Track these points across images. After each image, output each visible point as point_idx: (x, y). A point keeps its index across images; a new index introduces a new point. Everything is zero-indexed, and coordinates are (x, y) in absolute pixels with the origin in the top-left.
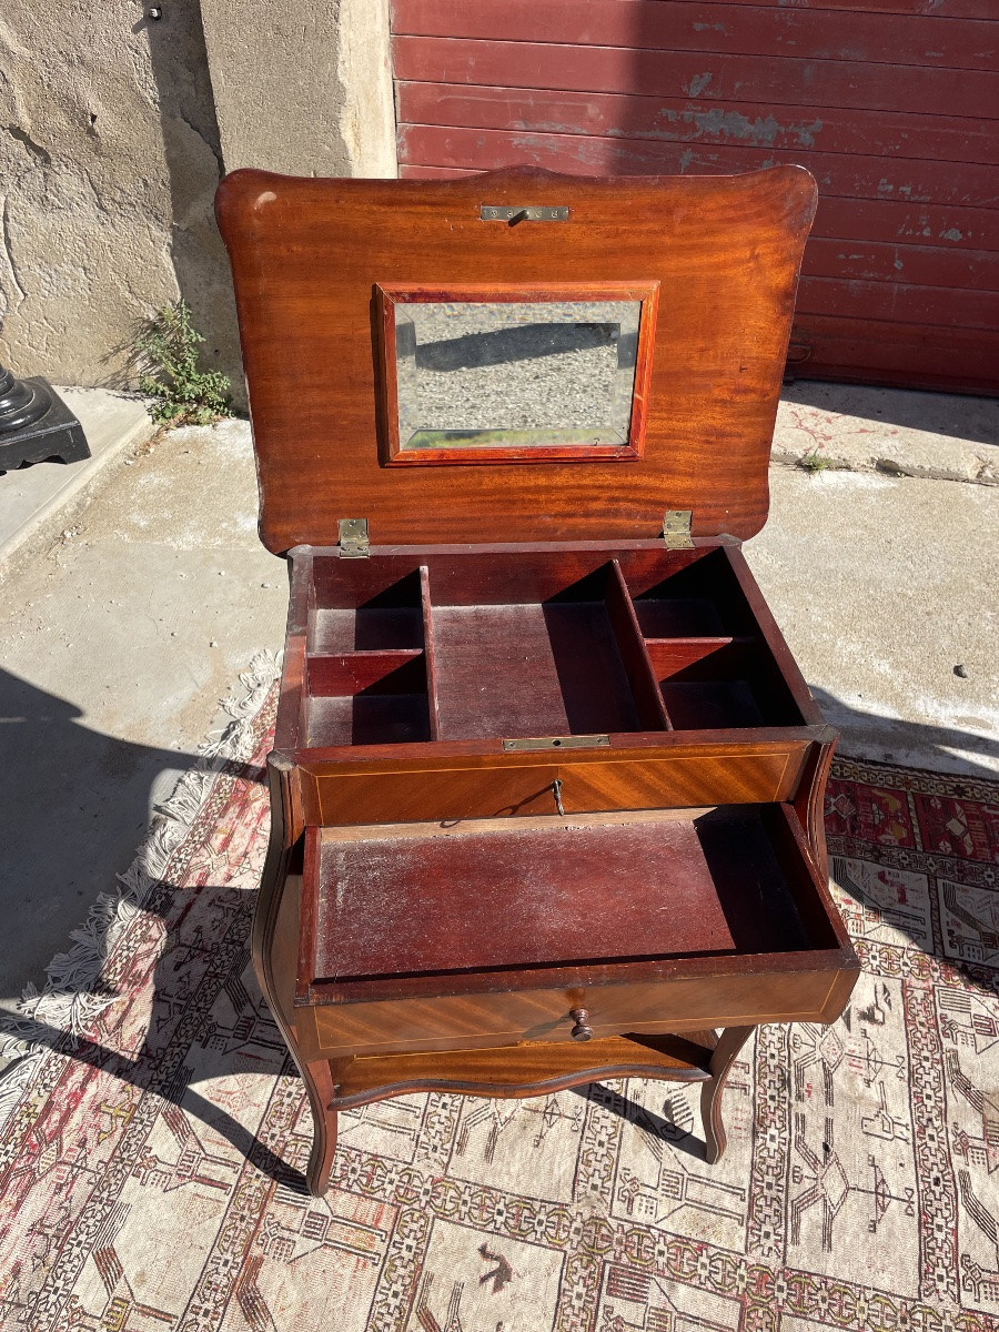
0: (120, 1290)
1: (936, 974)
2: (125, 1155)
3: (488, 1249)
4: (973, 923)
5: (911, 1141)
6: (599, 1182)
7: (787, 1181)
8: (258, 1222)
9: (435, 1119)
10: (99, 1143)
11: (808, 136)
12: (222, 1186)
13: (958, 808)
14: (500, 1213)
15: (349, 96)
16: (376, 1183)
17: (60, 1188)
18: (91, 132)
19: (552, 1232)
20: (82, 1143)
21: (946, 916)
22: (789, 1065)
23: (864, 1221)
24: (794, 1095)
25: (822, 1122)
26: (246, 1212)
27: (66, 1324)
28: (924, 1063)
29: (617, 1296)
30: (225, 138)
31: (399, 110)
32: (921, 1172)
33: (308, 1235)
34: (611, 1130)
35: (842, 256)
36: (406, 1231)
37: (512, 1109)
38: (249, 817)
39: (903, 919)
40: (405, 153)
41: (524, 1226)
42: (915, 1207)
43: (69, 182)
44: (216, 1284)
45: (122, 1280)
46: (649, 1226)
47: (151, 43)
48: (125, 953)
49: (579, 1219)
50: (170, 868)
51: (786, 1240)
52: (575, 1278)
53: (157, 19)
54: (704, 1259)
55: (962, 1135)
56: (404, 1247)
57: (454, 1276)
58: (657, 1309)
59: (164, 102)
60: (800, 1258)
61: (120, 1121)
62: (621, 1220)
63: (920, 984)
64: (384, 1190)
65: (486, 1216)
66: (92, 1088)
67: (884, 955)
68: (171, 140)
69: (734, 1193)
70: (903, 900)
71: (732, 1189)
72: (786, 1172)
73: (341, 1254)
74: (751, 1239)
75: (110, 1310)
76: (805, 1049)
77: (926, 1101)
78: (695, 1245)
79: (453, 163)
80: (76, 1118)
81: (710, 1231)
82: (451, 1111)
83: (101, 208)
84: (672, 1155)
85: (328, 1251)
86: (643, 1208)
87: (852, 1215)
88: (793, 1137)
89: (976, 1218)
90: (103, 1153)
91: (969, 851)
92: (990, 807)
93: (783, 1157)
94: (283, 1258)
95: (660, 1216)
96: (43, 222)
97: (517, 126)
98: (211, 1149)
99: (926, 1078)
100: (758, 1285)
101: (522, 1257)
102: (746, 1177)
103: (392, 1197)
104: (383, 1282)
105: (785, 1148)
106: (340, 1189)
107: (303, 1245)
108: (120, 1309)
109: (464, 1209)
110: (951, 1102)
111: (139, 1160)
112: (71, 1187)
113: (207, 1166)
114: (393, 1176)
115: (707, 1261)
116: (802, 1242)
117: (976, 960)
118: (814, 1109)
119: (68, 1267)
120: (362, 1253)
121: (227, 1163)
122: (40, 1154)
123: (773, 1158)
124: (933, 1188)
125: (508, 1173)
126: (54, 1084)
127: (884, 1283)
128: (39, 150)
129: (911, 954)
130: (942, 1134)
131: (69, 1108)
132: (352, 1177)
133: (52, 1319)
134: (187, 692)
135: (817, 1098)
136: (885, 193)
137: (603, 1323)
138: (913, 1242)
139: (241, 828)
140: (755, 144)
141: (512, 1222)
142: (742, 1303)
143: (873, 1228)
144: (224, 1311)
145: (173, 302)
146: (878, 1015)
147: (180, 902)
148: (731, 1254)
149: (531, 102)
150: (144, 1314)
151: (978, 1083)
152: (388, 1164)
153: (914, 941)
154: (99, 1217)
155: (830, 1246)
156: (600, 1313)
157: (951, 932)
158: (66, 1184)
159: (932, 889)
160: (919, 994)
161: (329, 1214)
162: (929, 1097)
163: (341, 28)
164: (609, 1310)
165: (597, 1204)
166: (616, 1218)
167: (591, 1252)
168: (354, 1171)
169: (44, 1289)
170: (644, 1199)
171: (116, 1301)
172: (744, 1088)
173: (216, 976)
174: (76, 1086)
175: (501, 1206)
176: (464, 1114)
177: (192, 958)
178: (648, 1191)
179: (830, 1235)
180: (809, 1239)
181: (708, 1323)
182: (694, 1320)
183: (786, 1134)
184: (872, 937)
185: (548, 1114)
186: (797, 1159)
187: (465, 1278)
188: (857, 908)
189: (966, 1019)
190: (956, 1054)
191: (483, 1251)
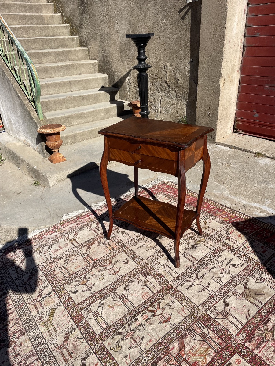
1: (259, 267)
5: (222, 286)
6: (153, 260)
7: (188, 277)
8: (98, 239)
9: (134, 240)
12: (97, 233)
15: (222, 75)
16: (118, 243)
17: (78, 224)
18: (178, 83)
19: (139, 262)
20: (84, 221)
22: (206, 263)
23: (198, 290)
24: (203, 267)
25: (205, 273)
28: (239, 278)
29: (142, 275)
30: (199, 83)
31: (240, 81)
32: (219, 290)
33: (103, 244)
34: (161, 255)
36: (117, 251)
37: (147, 245)
39: (260, 255)
40: (240, 90)
41: (135, 259)
42: (212, 294)
43: (172, 92)
44: (87, 243)
45: (76, 237)
46: (155, 269)
47: (190, 66)
49: (145, 262)
51: (180, 284)
52: (137, 269)
53: (192, 61)
54: (161, 278)
55: (236, 291)
56: (115, 252)
57: (119, 259)
58: (147, 280)
59: (191, 77)
60: (179, 288)
61: (91, 221)
62: (152, 266)
63: (253, 267)
65: (131, 255)
66: (91, 216)
67: (249, 259)
68: (190, 84)
70: (264, 252)
71: (176, 273)
73: (106, 248)
74: (173, 281)
75: (72, 239)
76: (213, 263)
78: (162, 276)
80: (86, 218)
81: (166, 276)
83: (176, 97)
84: (169, 263)
85: (104, 247)
86: (157, 266)
87: (197, 288)
89: (224, 303)
90: (86, 223)
93: (191, 274)
94: (98, 244)
95: (159, 269)
96: (167, 99)
97: (266, 85)
98: (99, 229)
99: (237, 280)
100: (168, 287)
101: (131, 262)
102: (181, 273)
103: (119, 246)
104: (108, 254)
105: (192, 273)
106: (112, 241)
107: (102, 244)
109: (128, 253)
110: (239, 286)
111: (89, 226)
113: (97, 230)
118: (205, 271)
119: (71, 232)
120: (108, 249)
121: (100, 231)
122: (78, 220)
123: (189, 273)
124: (219, 294)
125: (139, 252)
126: (87, 214)
127: (193, 300)
128: (169, 86)
129: (256, 261)
130: (231, 289)
132: (115, 240)
133: (65, 237)
135: (207, 270)
137: (136, 277)
138: (206, 298)
142: (163, 288)
143: (199, 292)
144: (85, 246)
145: (184, 116)
146: (236, 266)
147: (121, 201)
148: (167, 281)
149: (269, 80)
150: (75, 242)
151: (250, 286)
152: (122, 242)
154: (79, 229)
155: (187, 290)
156: (137, 275)
160: (251, 268)
161: (108, 243)
162: (234, 282)
163: (223, 62)
164: (139, 276)
165: (149, 262)
167: (143, 267)
172: (194, 262)
175: (134, 255)
176: (139, 242)
177: (117, 208)
178: (160, 265)
179: (189, 288)
180: (184, 287)
181: (154, 287)
182: (152, 285)
183: (195, 271)
184: (249, 255)
185: (152, 248)
186: (193, 275)
187: (121, 260)
188: (250, 249)
189: (259, 276)
190: (249, 280)
191: (126, 259)
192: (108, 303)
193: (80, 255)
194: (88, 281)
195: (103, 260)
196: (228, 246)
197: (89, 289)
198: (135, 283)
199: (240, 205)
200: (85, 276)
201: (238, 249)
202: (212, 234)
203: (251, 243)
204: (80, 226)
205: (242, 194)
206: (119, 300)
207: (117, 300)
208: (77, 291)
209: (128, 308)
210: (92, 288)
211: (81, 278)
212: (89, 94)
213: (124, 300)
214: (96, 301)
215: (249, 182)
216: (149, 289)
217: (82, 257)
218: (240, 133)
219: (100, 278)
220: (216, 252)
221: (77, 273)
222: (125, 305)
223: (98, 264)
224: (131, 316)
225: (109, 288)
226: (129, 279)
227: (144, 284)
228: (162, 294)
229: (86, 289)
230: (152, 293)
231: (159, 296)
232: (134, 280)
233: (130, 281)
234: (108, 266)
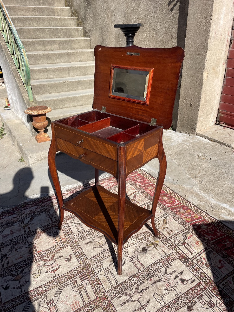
0: (29, 223)
1: (211, 287)
3: (71, 255)
5: (162, 306)
6: (96, 260)
7: (128, 289)
8: (50, 228)
9: (85, 234)
12: (52, 221)
14: (78, 252)
15: (206, 67)
16: (68, 235)
17: (38, 208)
19: (82, 261)
20: (45, 205)
21: (229, 279)
22: (152, 273)
23: (134, 308)
24: (147, 278)
25: (147, 286)
26: (50, 226)
27: (20, 222)
28: (185, 298)
29: (79, 277)
30: (183, 74)
31: (226, 74)
33: (53, 234)
34: (107, 255)
36: (64, 244)
37: (97, 241)
39: (215, 271)
40: (225, 83)
41: (79, 257)
44: (38, 230)
45: (31, 222)
46: (96, 273)
49: (87, 263)
51: (116, 297)
52: (77, 270)
56: (62, 245)
57: (63, 254)
58: (83, 285)
60: (115, 302)
62: (93, 268)
63: (204, 285)
64: (68, 236)
65: (76, 251)
66: (53, 200)
67: (201, 274)
69: (116, 282)
70: (220, 268)
71: (116, 281)
72: (130, 287)
73: (54, 239)
74: (110, 291)
75: (26, 224)
76: (159, 274)
77: (176, 304)
78: (100, 282)
80: (47, 202)
81: (105, 283)
82: (88, 234)
84: (113, 267)
85: (53, 237)
86: (98, 270)
87: (133, 305)
88: (138, 284)
90: (46, 208)
93: (132, 285)
95: (99, 273)
98: (56, 216)
99: (182, 301)
100: (103, 298)
101: (74, 260)
102: (121, 281)
103: (68, 238)
104: (54, 247)
105: (134, 284)
106: (63, 232)
107: (51, 234)
109: (75, 248)
110: (182, 309)
111: (48, 211)
113: (53, 217)
114: (71, 236)
115: (99, 287)
116: (118, 300)
118: (148, 283)
119: (28, 216)
120: (56, 241)
121: (55, 219)
122: (40, 203)
123: (130, 283)
125: (86, 248)
129: (209, 279)
132: (66, 231)
135: (151, 282)
137: (73, 279)
139: (106, 183)
141: (78, 255)
142: (97, 298)
143: (134, 311)
144: (35, 234)
146: (185, 282)
147: (88, 187)
148: (104, 290)
150: (28, 227)
152: (72, 234)
153: (214, 277)
154: (37, 214)
155: (122, 306)
156: (75, 277)
157: (226, 283)
160: (201, 287)
161: (58, 233)
162: (178, 304)
164: (76, 278)
165: (92, 263)
166: (92, 267)
167: (84, 268)
170: (100, 269)
172: (139, 270)
175: (80, 252)
176: (89, 236)
178: (102, 268)
179: (125, 304)
180: (120, 301)
181: (88, 295)
182: (86, 292)
183: (137, 282)
184: (203, 269)
185: (101, 246)
186: (134, 287)
187: (64, 256)
188: (206, 261)
189: (207, 299)
190: (196, 302)
193: (27, 243)
194: (23, 276)
195: (46, 253)
196: (181, 254)
197: (20, 287)
198: (69, 287)
199: (208, 203)
200: (23, 270)
201: (192, 259)
202: (168, 236)
203: (208, 255)
204: (39, 210)
205: (213, 191)
206: (46, 306)
207: (44, 306)
208: (9, 286)
210: (24, 285)
211: (17, 272)
212: (84, 79)
213: (51, 308)
214: (23, 303)
215: (222, 179)
216: (82, 297)
217: (28, 247)
218: (223, 126)
219: (35, 275)
220: (167, 260)
221: (17, 265)
223: (39, 258)
225: (41, 288)
226: (66, 280)
227: (79, 290)
228: (94, 307)
229: (18, 286)
230: (84, 303)
231: (89, 308)
232: (70, 283)
233: (65, 283)
234: (49, 261)
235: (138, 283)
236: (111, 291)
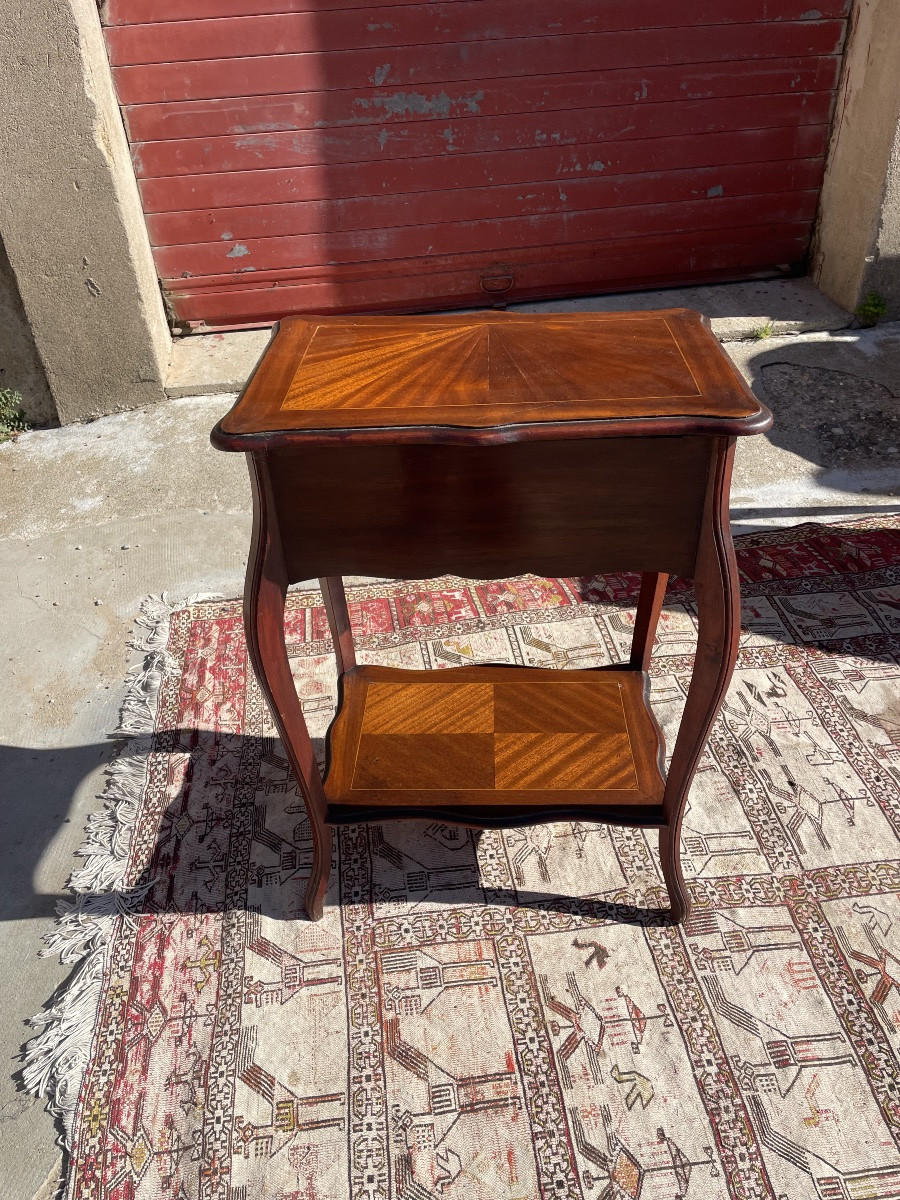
0: (279, 1094)
1: (805, 655)
2: (230, 991)
3: (580, 942)
4: (810, 616)
5: (846, 760)
6: (641, 864)
7: (776, 814)
8: (379, 994)
9: (489, 868)
10: (199, 992)
11: (474, 104)
12: (333, 980)
13: (761, 553)
14: (575, 914)
15: (98, 110)
16: (465, 929)
17: (179, 1040)
19: (623, 911)
20: (183, 998)
21: (791, 618)
22: (737, 741)
23: (843, 821)
24: (750, 759)
25: (779, 769)
26: (364, 991)
27: (241, 1143)
28: (827, 710)
29: (694, 935)
31: (129, 132)
32: (863, 777)
33: (429, 986)
35: (520, 198)
36: (508, 953)
37: (547, 839)
38: (206, 715)
39: (764, 627)
40: (141, 169)
41: (600, 915)
42: (872, 799)
44: (366, 1053)
45: (277, 1086)
46: (694, 879)
48: (144, 847)
49: (639, 894)
50: (152, 773)
51: (796, 853)
52: (657, 935)
54: (745, 886)
55: (877, 746)
56: (512, 965)
57: (563, 970)
58: (730, 933)
60: (813, 860)
61: (211, 969)
63: (797, 664)
64: (474, 931)
65: (565, 920)
66: (169, 954)
67: (763, 654)
69: (743, 836)
70: (757, 615)
71: (741, 834)
72: (772, 810)
73: (464, 988)
74: (771, 861)
75: (278, 1115)
76: (741, 728)
77: (842, 734)
78: (734, 879)
79: (187, 170)
80: (166, 982)
81: (739, 866)
82: (499, 858)
84: (684, 827)
85: (451, 991)
86: (684, 869)
87: (833, 819)
88: (765, 785)
90: (209, 996)
91: (785, 574)
92: (782, 546)
93: (764, 801)
94: (414, 1011)
95: (698, 869)
97: (236, 131)
98: (307, 957)
99: (833, 719)
100: (792, 889)
101: (609, 936)
102: (745, 822)
103: (483, 934)
104: (509, 996)
105: (763, 794)
106: (437, 944)
107: (427, 995)
108: (287, 1111)
109: (546, 922)
110: (859, 728)
111: (245, 990)
112: (190, 1036)
113: (310, 971)
114: (476, 919)
115: (748, 887)
116: (808, 850)
117: (826, 638)
118: (767, 762)
119: (220, 1097)
120: (480, 982)
121: (327, 963)
122: (146, 1021)
123: (758, 803)
124: (877, 784)
125: (568, 884)
126: (130, 963)
127: (879, 856)
129: (781, 647)
130: (864, 750)
131: (155, 977)
132: (443, 932)
133: (227, 1144)
134: (91, 644)
135: (768, 755)
136: (541, 141)
137: (696, 957)
138: (883, 822)
140: (435, 117)
141: (588, 916)
142: (788, 906)
143: (851, 822)
144: (384, 1071)
146: (780, 692)
148: (763, 876)
149: (245, 108)
150: (311, 1104)
151: (868, 711)
152: (468, 912)
153: (778, 640)
154: (230, 1046)
155: (829, 846)
156: (689, 952)
157: (800, 627)
158: (184, 1035)
159: (773, 603)
160: (800, 670)
161: (437, 964)
162: (842, 730)
164: (695, 947)
165: (648, 878)
167: (660, 913)
168: (441, 927)
169: (205, 1123)
171: (281, 1105)
172: (712, 768)
173: (241, 834)
174: (153, 957)
175: (574, 909)
176: (511, 857)
177: (212, 828)
179: (825, 839)
180: (812, 846)
181: (771, 928)
182: (761, 930)
183: (759, 785)
185: (578, 833)
186: (775, 798)
187: (572, 968)
189: (840, 675)
190: (845, 698)
191: (576, 944)
192: (794, 1123)
193: (427, 1119)
194: (626, 1152)
195: (530, 1034)
196: (685, 661)
197: (681, 1167)
198: (726, 980)
200: (590, 1152)
206: (794, 1070)
207: (791, 1080)
209: (839, 1060)
210: (678, 1150)
211: (590, 1178)
213: (800, 1056)
214: (763, 1164)
216: (777, 947)
217: (451, 1117)
219: (639, 1095)
221: (545, 1180)
222: (822, 1062)
223: (545, 1067)
224: (882, 1064)
225: (710, 1080)
226: (694, 984)
227: (744, 951)
228: (817, 922)
229: (673, 1178)
230: (798, 947)
231: (819, 935)
232: (707, 973)
233: (704, 989)
234: (581, 1030)
235: (761, 783)
236: (774, 860)
